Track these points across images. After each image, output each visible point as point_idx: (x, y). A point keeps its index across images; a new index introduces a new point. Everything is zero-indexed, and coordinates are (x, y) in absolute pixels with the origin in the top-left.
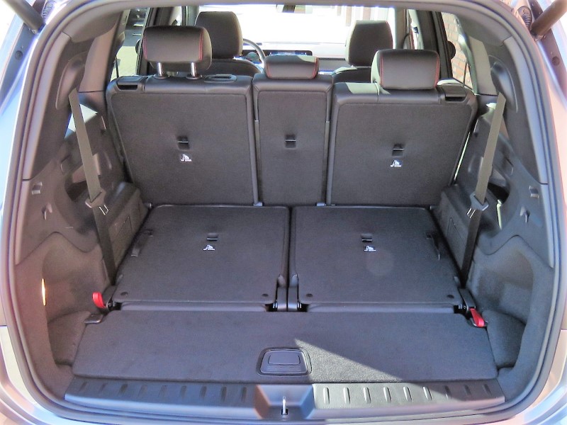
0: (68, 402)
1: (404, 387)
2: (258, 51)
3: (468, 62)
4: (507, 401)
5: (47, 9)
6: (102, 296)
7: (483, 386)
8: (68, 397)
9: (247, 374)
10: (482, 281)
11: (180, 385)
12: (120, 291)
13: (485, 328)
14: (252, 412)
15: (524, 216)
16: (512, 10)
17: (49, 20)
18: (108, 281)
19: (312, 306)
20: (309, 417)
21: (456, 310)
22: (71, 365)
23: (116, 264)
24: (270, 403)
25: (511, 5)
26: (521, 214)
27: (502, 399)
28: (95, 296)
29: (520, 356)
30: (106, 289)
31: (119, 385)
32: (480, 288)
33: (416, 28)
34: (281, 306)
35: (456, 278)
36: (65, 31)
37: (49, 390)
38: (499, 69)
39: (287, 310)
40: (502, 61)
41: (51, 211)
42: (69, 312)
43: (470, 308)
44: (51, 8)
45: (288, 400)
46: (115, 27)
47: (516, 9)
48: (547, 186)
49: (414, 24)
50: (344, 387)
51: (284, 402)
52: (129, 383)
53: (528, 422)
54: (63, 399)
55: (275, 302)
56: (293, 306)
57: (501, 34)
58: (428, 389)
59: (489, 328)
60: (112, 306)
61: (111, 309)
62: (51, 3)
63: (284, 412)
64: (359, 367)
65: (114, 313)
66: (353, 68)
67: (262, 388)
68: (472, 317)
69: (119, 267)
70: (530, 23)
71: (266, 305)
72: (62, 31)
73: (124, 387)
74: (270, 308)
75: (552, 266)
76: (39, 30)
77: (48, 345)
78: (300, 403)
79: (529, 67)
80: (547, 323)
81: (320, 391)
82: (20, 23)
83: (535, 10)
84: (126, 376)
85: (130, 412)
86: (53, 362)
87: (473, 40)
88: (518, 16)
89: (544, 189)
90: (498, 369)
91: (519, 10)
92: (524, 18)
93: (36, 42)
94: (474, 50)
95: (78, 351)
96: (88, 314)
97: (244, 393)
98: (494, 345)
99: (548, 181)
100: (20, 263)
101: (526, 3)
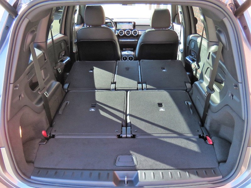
0: (32, 179)
1: (178, 172)
2: (112, 22)
3: (205, 27)
4: (223, 177)
6: (46, 132)
7: (213, 171)
8: (32, 177)
10: (211, 124)
11: (81, 171)
12: (54, 129)
13: (213, 145)
14: (112, 183)
15: (230, 97)
16: (226, 5)
17: (20, 13)
18: (49, 125)
19: (137, 135)
20: (136, 186)
21: (200, 137)
22: (33, 163)
23: (52, 118)
24: (120, 179)
25: (225, 2)
26: (229, 96)
27: (221, 177)
28: (43, 132)
29: (229, 158)
30: (48, 129)
31: (54, 172)
32: (210, 127)
33: (181, 12)
34: (124, 136)
35: (200, 122)
36: (27, 17)
37: (24, 174)
38: (220, 31)
39: (126, 137)
40: (221, 28)
41: (23, 96)
42: (32, 139)
43: (206, 136)
44: (21, 7)
45: (127, 178)
46: (50, 14)
48: (242, 84)
49: (180, 10)
50: (152, 172)
52: (58, 171)
53: (232, 187)
54: (30, 178)
55: (121, 134)
56: (129, 136)
57: (221, 16)
58: (188, 172)
59: (214, 145)
60: (51, 136)
61: (50, 137)
62: (21, 5)
63: (126, 183)
64: (158, 163)
65: (52, 139)
66: (153, 29)
67: (116, 172)
68: (207, 140)
69: (53, 119)
70: (234, 11)
71: (117, 135)
72: (26, 17)
73: (56, 173)
74: (119, 137)
75: (244, 119)
76: (16, 17)
77: (23, 155)
78: (133, 179)
80: (241, 144)
81: (141, 174)
82: (7, 14)
83: (236, 5)
84: (57, 167)
85: (59, 184)
86: (25, 162)
87: (207, 18)
88: (229, 8)
89: (240, 85)
90: (219, 163)
91: (229, 5)
92: (231, 9)
93: (14, 22)
94: (208, 22)
95: (36, 157)
96: (40, 140)
97: (108, 175)
98: (217, 152)
99: (242, 82)
100: (10, 120)
101: (232, 2)
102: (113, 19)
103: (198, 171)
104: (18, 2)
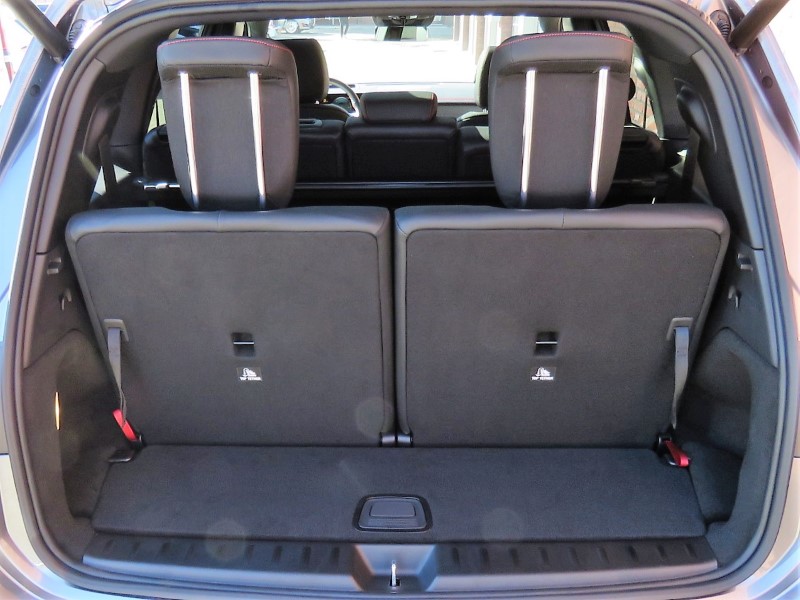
0: (87, 566)
2: (349, 94)
3: (649, 94)
4: (721, 566)
5: (74, 31)
7: (685, 547)
8: (87, 559)
9: (340, 530)
11: (245, 545)
13: (688, 470)
14: (347, 581)
15: (733, 299)
16: (701, 14)
17: (78, 44)
20: (430, 589)
22: (90, 517)
24: (374, 571)
25: (700, 9)
26: (730, 296)
27: (713, 565)
31: (158, 544)
34: (388, 439)
36: (99, 57)
37: (62, 548)
38: (688, 95)
39: (396, 444)
40: (692, 85)
41: (70, 300)
44: (80, 30)
45: (399, 567)
47: (708, 13)
48: (762, 252)
51: (394, 567)
52: (172, 541)
54: (80, 561)
56: (405, 439)
57: (686, 46)
59: (691, 468)
62: (80, 23)
63: (394, 582)
65: (150, 449)
66: (485, 112)
67: (362, 549)
70: (729, 32)
72: (95, 56)
73: (165, 547)
75: (776, 365)
76: (64, 58)
78: (417, 571)
79: (727, 89)
82: (38, 49)
83: (734, 13)
84: (168, 531)
88: (710, 22)
89: (758, 256)
90: (707, 522)
91: (712, 16)
92: (720, 26)
93: (60, 73)
95: (99, 498)
96: (112, 450)
97: (336, 555)
98: (699, 491)
99: (764, 244)
100: (30, 366)
101: (721, 5)
102: (353, 86)
103: (636, 547)
104: (73, 15)
